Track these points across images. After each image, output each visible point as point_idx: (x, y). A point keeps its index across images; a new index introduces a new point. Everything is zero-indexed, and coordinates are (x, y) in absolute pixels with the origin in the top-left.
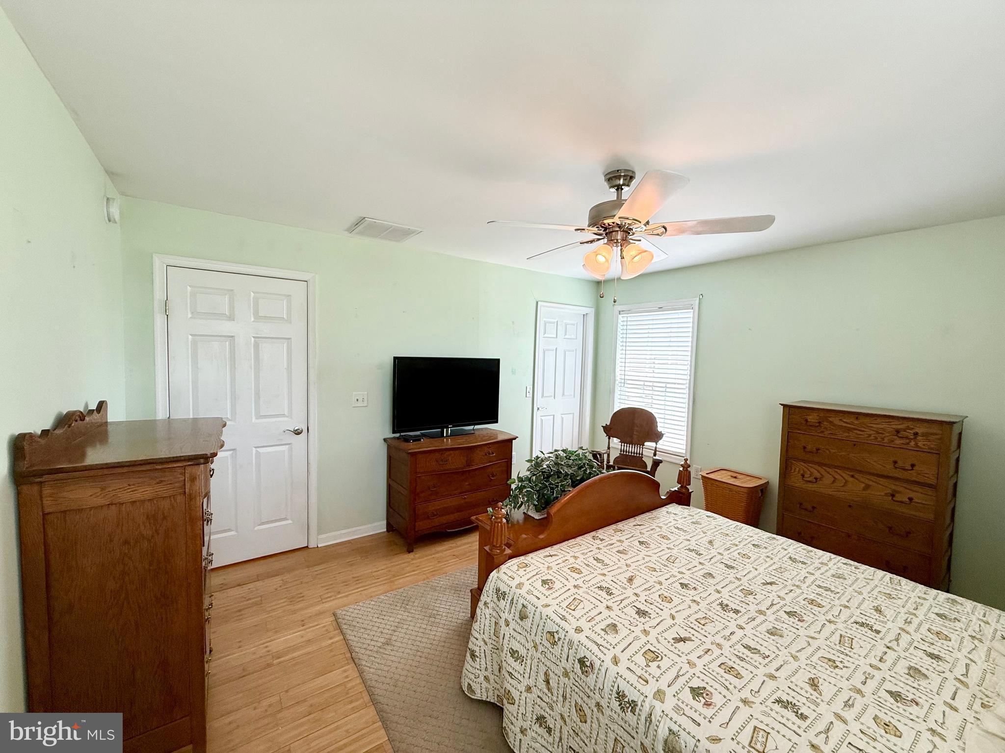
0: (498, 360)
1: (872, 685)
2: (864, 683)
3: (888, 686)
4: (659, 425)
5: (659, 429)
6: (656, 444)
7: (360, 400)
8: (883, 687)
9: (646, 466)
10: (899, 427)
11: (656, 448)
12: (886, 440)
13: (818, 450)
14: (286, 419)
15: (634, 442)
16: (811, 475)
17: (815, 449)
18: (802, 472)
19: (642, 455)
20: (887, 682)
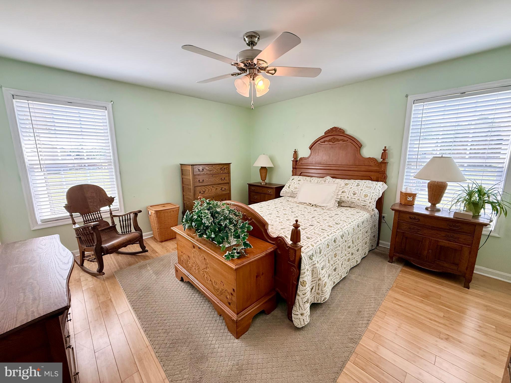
4: (107, 193)
5: (109, 196)
6: (110, 206)
9: (108, 224)
10: (221, 167)
11: (110, 210)
12: (219, 172)
13: (203, 180)
15: (91, 211)
16: (202, 190)
17: (202, 181)
18: (199, 191)
19: (101, 217)
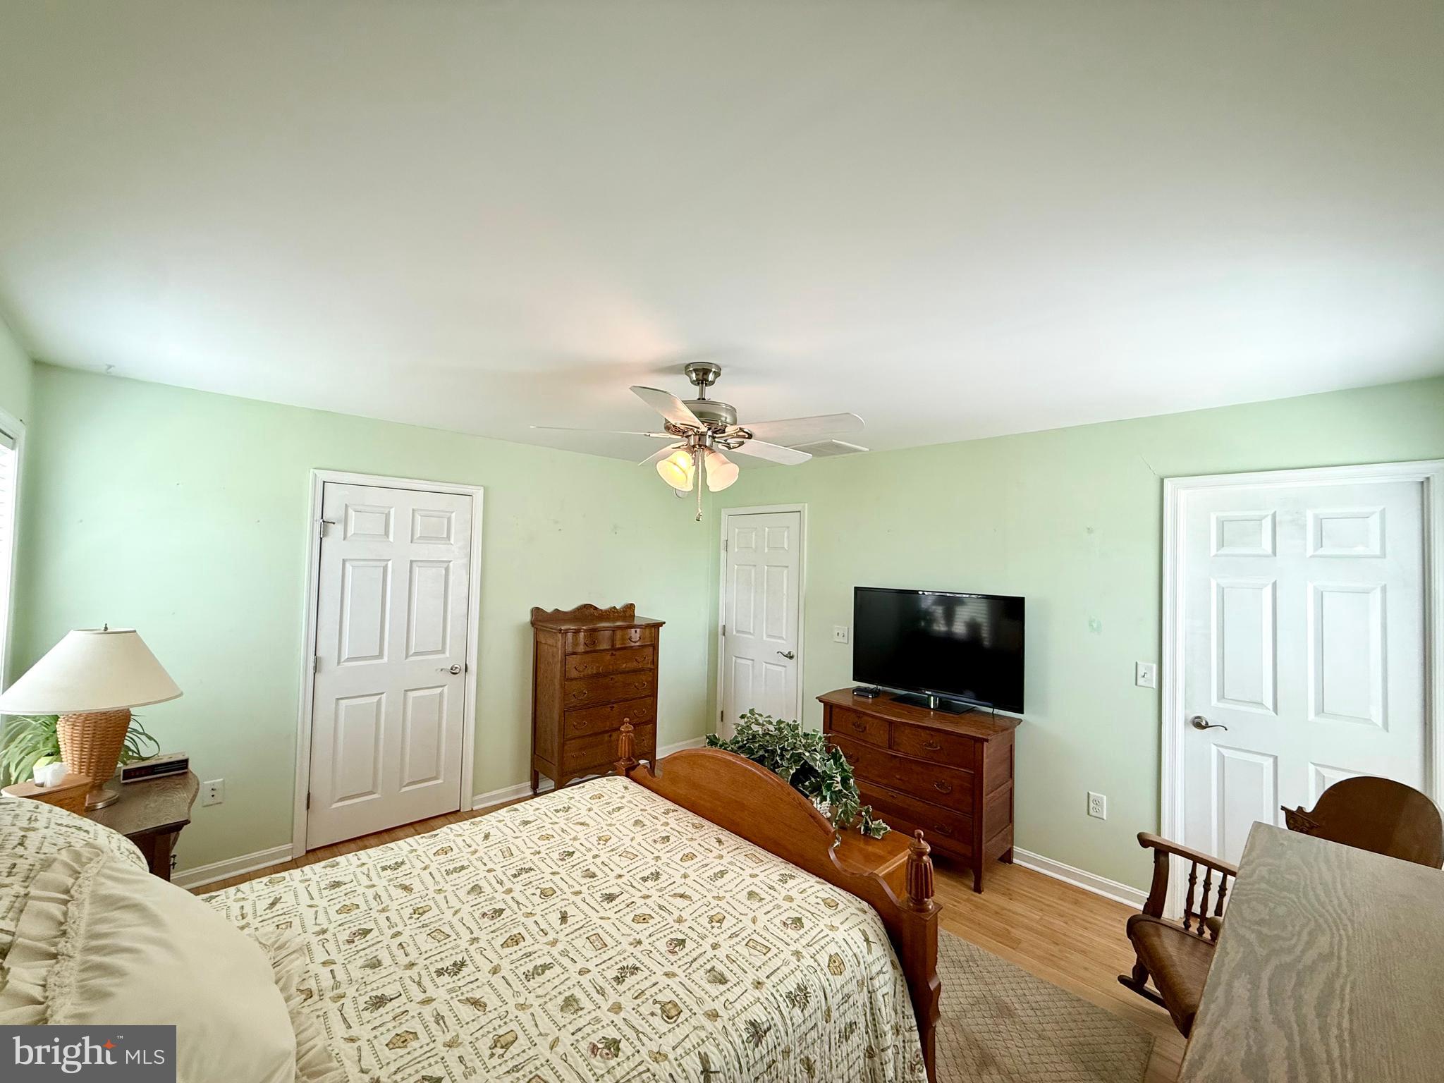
0: (1022, 599)
1: (384, 924)
2: (388, 918)
3: (375, 933)
7: (841, 635)
8: (376, 929)
14: (783, 642)
20: (378, 934)
